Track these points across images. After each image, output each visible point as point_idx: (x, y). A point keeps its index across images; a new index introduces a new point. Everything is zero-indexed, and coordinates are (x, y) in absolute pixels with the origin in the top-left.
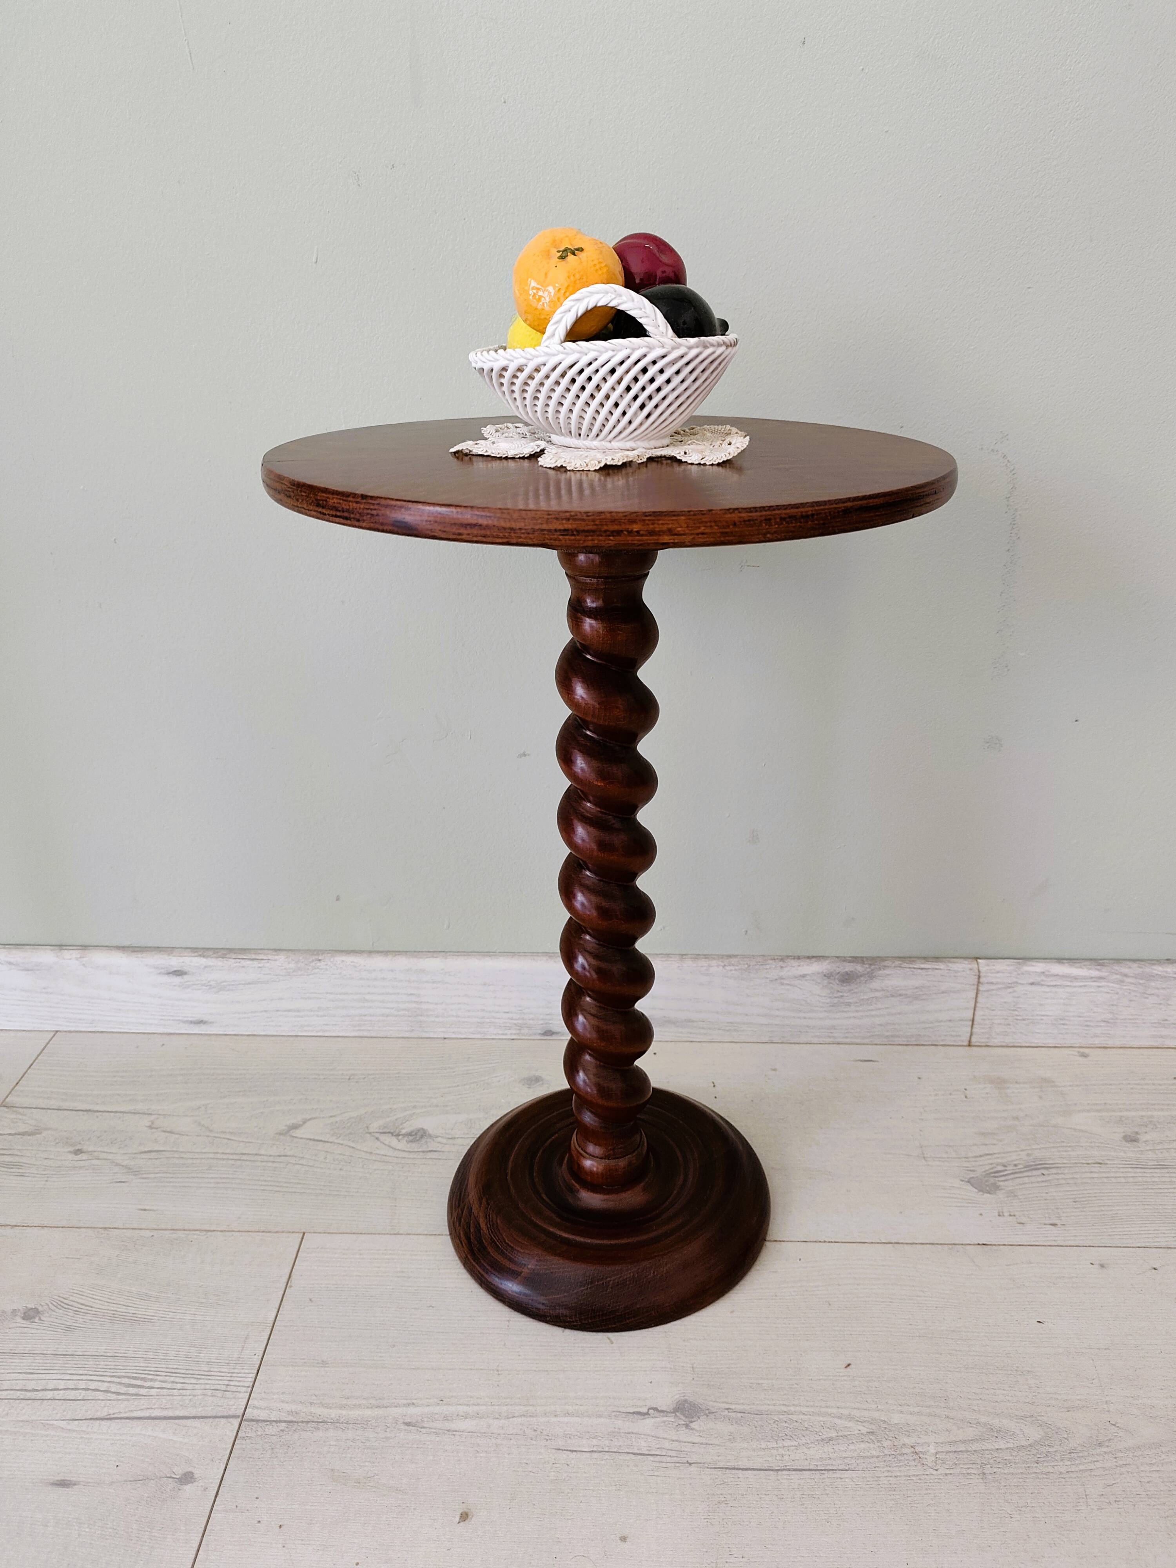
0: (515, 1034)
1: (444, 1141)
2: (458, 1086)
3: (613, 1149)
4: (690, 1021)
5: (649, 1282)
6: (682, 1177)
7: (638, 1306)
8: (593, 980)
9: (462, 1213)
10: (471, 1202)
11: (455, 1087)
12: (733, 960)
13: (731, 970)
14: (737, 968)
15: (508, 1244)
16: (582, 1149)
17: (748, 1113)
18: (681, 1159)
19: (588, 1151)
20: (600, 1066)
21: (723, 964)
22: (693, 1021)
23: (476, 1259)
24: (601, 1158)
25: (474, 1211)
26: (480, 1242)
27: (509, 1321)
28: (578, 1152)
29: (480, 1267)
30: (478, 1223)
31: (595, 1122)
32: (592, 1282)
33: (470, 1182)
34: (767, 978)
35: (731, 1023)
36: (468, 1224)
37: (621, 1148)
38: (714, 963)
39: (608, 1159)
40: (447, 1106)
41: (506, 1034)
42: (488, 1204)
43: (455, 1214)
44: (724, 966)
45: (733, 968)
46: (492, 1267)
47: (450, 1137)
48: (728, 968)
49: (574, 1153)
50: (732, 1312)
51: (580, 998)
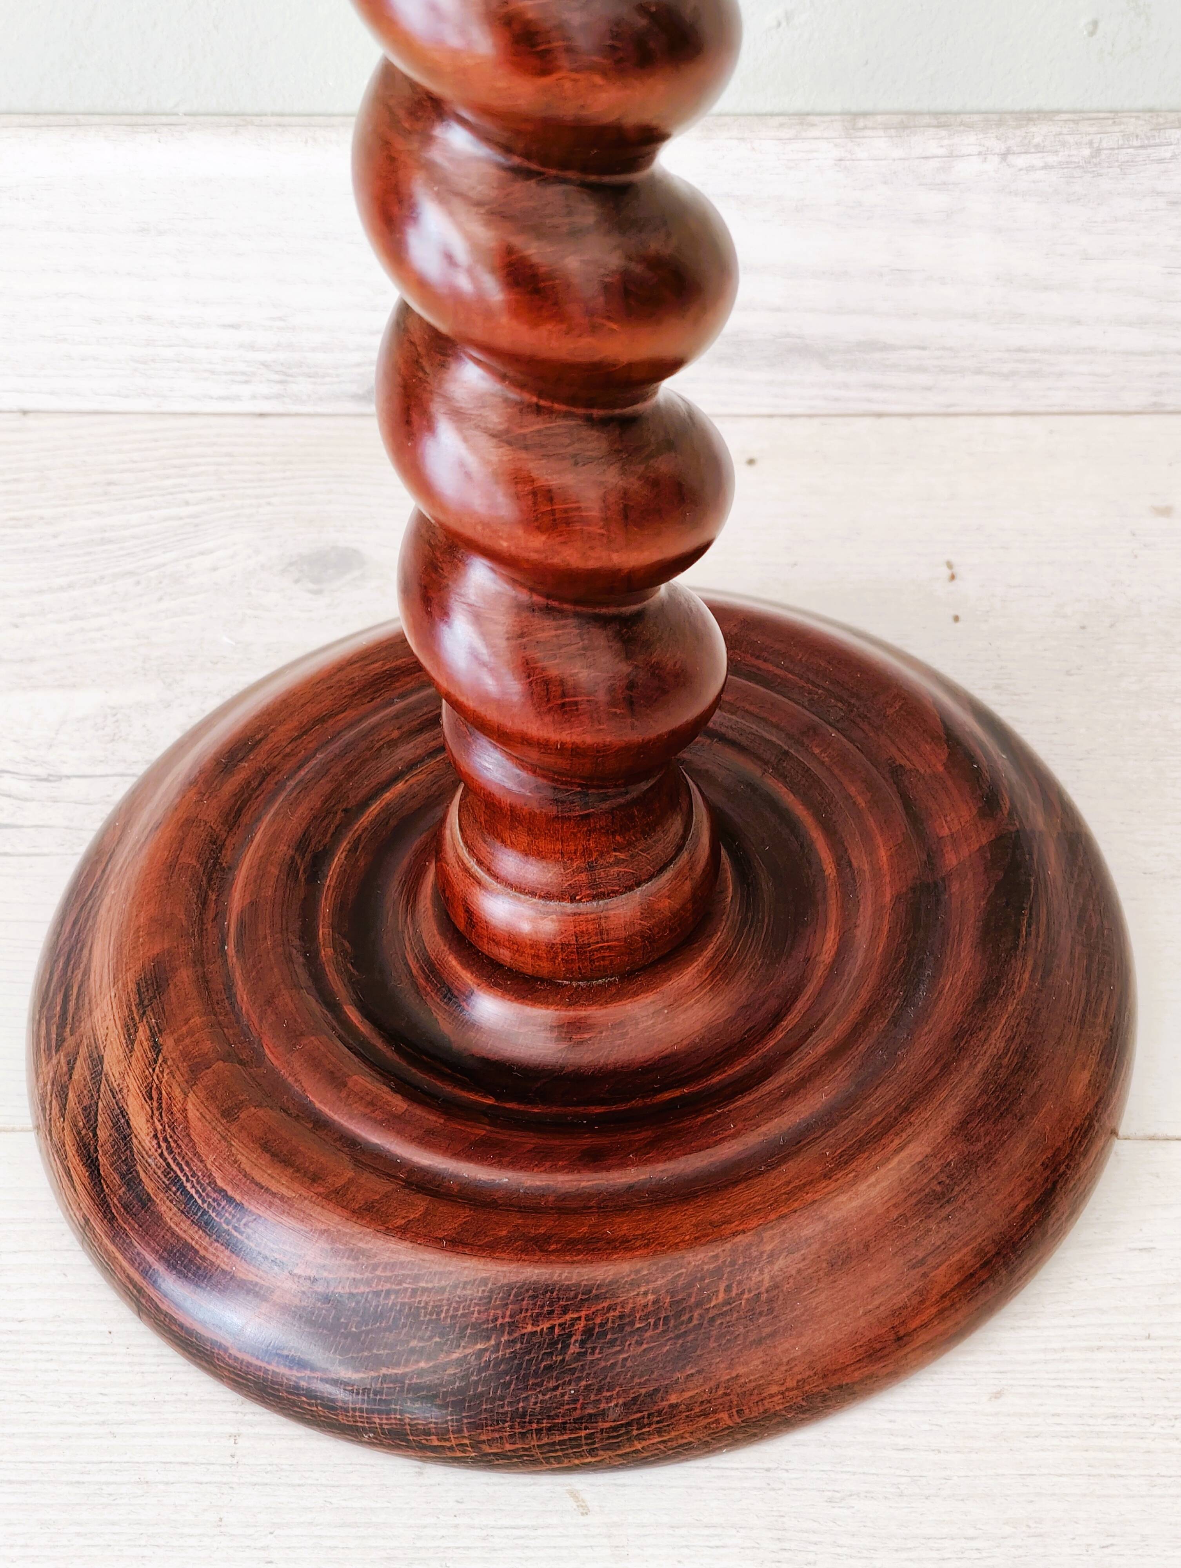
0: (267, 398)
1: (23, 787)
2: (71, 586)
3: (591, 868)
4: (875, 346)
5: (712, 1320)
6: (831, 936)
7: (673, 1399)
8: (488, 313)
9: (71, 1069)
10: (101, 1033)
11: (62, 589)
12: (1040, 132)
13: (1031, 169)
14: (1052, 159)
15: (221, 1191)
16: (480, 863)
17: (1068, 673)
18: (830, 870)
19: (503, 873)
20: (532, 608)
21: (1000, 147)
22: (886, 348)
23: (116, 1233)
24: (548, 896)
25: (113, 1064)
26: (130, 1179)
27: (235, 1437)
28: (466, 870)
29: (132, 1262)
30: (123, 1113)
31: (521, 784)
32: (513, 1326)
33: (96, 964)
34: (1160, 194)
35: (1020, 350)
36: (90, 1113)
37: (618, 862)
38: (969, 141)
39: (572, 900)
40: (32, 660)
41: (237, 398)
42: (156, 1048)
43: (48, 1071)
44: (1004, 156)
45: (1036, 160)
46: (171, 1266)
47: (41, 771)
48: (1020, 161)
49: (454, 870)
50: (998, 1395)
51: (443, 366)
